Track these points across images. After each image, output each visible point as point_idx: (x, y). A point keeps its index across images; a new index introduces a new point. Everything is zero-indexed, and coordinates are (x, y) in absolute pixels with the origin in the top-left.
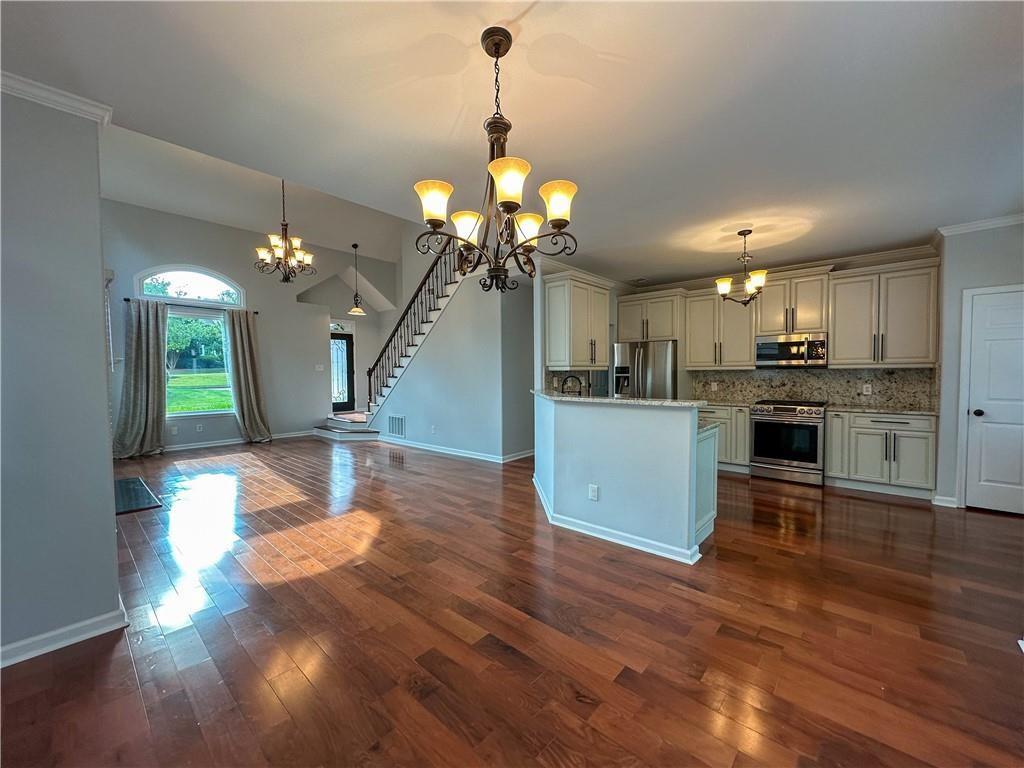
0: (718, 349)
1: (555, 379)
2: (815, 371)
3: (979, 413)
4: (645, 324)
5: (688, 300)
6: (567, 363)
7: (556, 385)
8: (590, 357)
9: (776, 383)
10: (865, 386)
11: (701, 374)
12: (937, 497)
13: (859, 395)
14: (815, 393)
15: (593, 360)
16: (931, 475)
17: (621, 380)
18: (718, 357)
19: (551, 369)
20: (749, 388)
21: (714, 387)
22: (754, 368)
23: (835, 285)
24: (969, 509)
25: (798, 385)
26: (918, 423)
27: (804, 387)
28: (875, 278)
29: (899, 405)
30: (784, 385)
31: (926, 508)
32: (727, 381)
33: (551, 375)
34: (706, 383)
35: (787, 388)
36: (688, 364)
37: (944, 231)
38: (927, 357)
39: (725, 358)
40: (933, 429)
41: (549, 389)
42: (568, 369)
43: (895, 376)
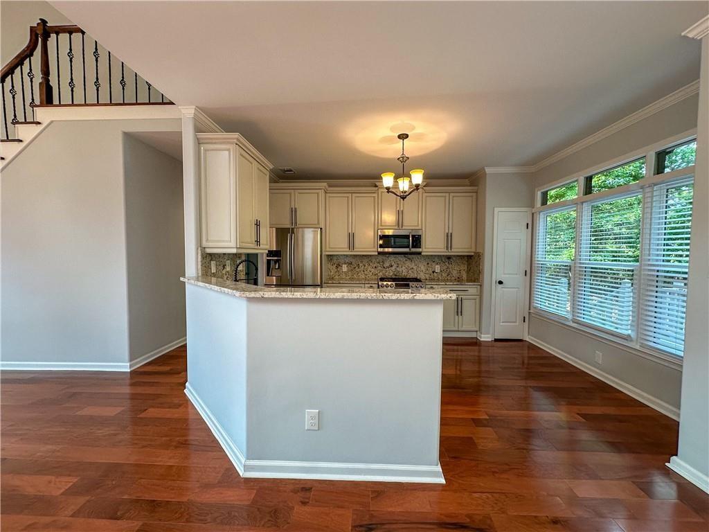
0: (351, 238)
1: (213, 263)
2: (410, 256)
3: (501, 283)
4: (294, 212)
5: (328, 195)
6: (233, 244)
7: (214, 270)
8: (254, 239)
9: (387, 264)
10: (437, 266)
11: (335, 258)
12: (482, 336)
13: (433, 272)
14: (410, 272)
15: (258, 242)
16: (477, 323)
17: (272, 263)
18: (351, 243)
19: (208, 251)
20: (370, 269)
21: (345, 268)
22: (377, 253)
23: (427, 196)
24: (496, 340)
25: (400, 266)
26: (472, 289)
27: (404, 268)
28: (447, 194)
29: (453, 278)
30: (392, 266)
31: (475, 343)
32: (353, 263)
33: (208, 258)
34: (338, 266)
35: (393, 268)
36: (328, 249)
37: (488, 170)
38: (471, 248)
39: (356, 245)
40: (478, 293)
41: (206, 275)
42: (234, 251)
43: (451, 260)
